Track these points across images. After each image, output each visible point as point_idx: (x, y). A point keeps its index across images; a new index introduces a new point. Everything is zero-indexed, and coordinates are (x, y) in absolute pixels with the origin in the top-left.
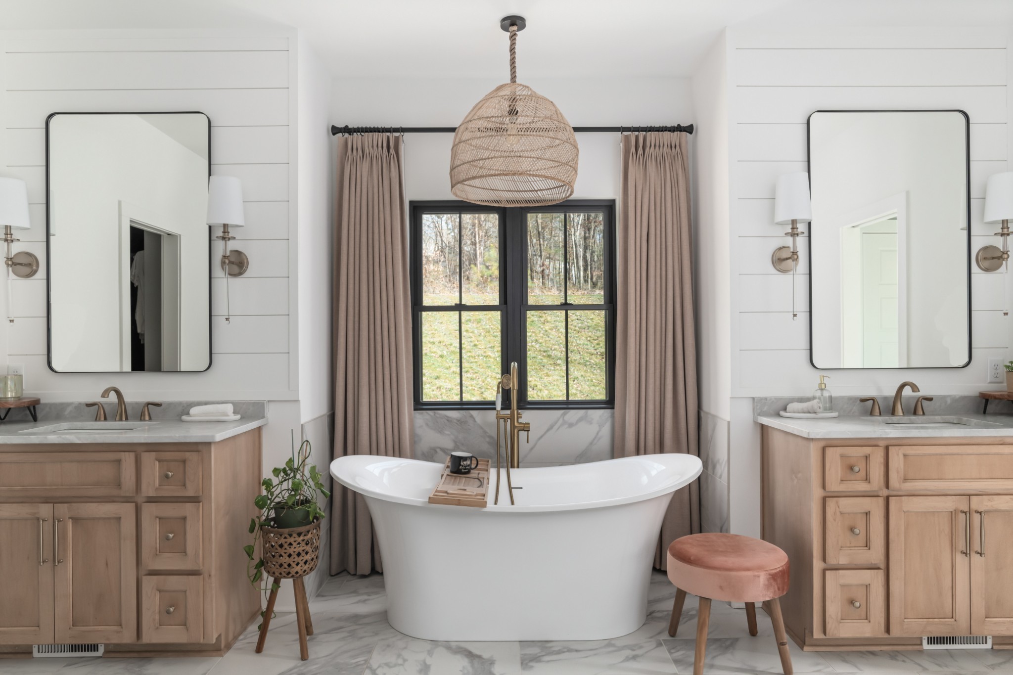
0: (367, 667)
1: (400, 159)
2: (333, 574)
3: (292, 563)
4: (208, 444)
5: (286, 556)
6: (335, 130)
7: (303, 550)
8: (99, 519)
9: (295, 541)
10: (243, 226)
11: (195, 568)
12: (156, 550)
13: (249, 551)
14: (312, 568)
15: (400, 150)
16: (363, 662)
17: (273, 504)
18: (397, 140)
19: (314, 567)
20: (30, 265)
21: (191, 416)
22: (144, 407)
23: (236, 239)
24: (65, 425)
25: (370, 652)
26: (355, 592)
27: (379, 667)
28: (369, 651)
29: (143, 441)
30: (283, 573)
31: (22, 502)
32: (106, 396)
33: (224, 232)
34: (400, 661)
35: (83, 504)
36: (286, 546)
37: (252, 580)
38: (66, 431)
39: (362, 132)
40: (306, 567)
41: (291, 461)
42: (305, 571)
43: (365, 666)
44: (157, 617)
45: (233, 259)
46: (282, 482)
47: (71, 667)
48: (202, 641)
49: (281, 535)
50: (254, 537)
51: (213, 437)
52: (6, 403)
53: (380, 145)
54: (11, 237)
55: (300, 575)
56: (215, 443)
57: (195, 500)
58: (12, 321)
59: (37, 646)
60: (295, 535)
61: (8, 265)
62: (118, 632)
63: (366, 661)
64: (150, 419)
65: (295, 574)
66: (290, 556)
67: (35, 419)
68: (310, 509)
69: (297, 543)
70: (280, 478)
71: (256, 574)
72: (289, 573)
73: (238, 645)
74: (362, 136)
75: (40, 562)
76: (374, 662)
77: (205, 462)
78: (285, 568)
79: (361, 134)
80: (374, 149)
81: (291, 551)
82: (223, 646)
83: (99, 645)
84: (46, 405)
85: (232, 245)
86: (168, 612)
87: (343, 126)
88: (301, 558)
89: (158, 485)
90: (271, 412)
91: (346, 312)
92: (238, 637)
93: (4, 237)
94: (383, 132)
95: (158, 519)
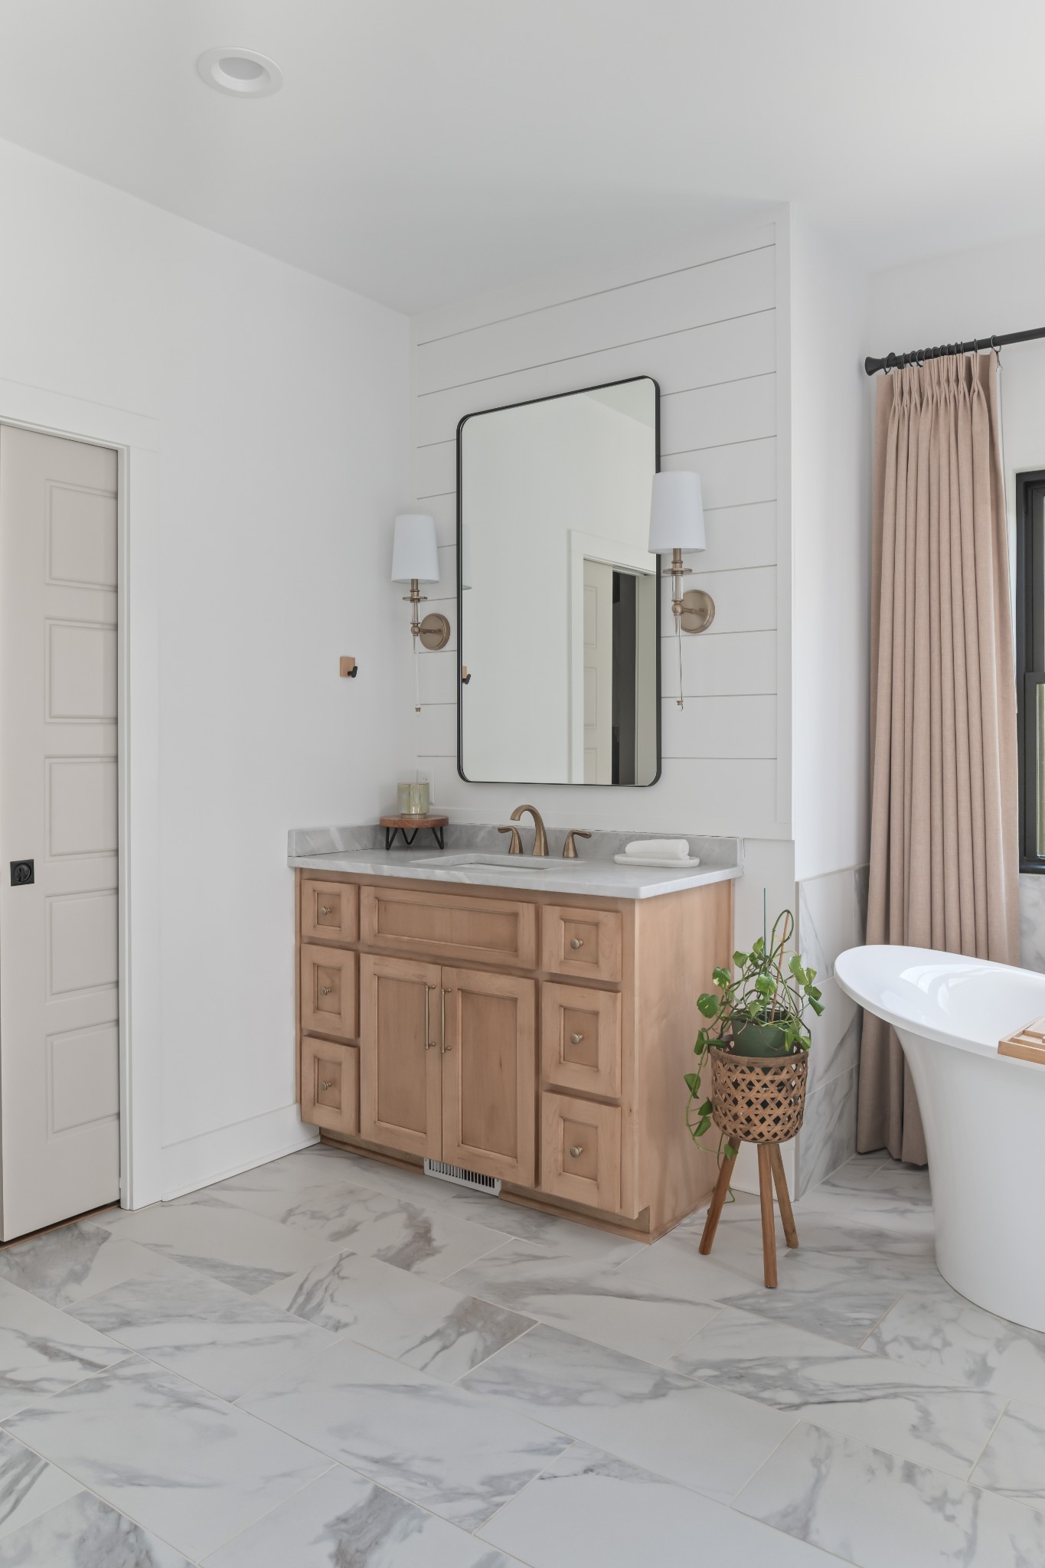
0: (872, 1335)
1: (992, 396)
2: (862, 1152)
3: (753, 1117)
4: (631, 902)
5: (742, 1103)
6: (872, 366)
7: (773, 1099)
8: (492, 996)
9: (759, 1081)
10: (703, 550)
11: (610, 1094)
12: (560, 1057)
13: (693, 1084)
14: (788, 1132)
15: (991, 380)
16: (867, 1322)
17: (735, 1011)
18: (986, 362)
19: (792, 1132)
20: (439, 631)
21: (627, 856)
22: (568, 837)
23: (693, 572)
24: (472, 856)
25: (885, 1307)
26: (892, 1193)
27: (895, 1340)
28: (885, 1305)
29: (543, 888)
30: (738, 1130)
31: (410, 959)
32: (517, 818)
33: (675, 562)
34: (937, 1342)
35: (474, 972)
36: (743, 1086)
37: (694, 1132)
38: (473, 866)
39: (920, 359)
40: (777, 1128)
41: (761, 942)
42: (775, 1135)
43: (869, 1331)
44: (560, 1158)
45: (690, 605)
46: (748, 978)
47: (460, 1200)
48: (617, 1210)
49: (736, 1066)
50: (699, 1062)
51: (636, 890)
52: (407, 821)
53: (952, 378)
54: (418, 595)
55: (767, 1140)
56: (642, 901)
57: (611, 988)
58: (418, 710)
59: (428, 1161)
60: (758, 1070)
61: (415, 634)
62: (513, 1167)
63: (873, 1322)
64: (576, 856)
65: (758, 1137)
66: (750, 1103)
67: (441, 846)
68: (786, 1030)
69: (762, 1084)
70: (745, 970)
71: (701, 1122)
72: (748, 1133)
73: (677, 1232)
74: (921, 366)
75: (426, 1046)
76: (887, 1330)
77: (625, 928)
78: (742, 1123)
79: (918, 364)
80: (942, 386)
81: (752, 1095)
82: (652, 1227)
83: (495, 1180)
84: (456, 826)
85: (686, 584)
86: (573, 1154)
87: (885, 356)
88: (768, 1111)
89: (563, 958)
90: (749, 859)
91: (889, 688)
92: (680, 1220)
93: (409, 595)
94: (959, 352)
95: (563, 1009)
